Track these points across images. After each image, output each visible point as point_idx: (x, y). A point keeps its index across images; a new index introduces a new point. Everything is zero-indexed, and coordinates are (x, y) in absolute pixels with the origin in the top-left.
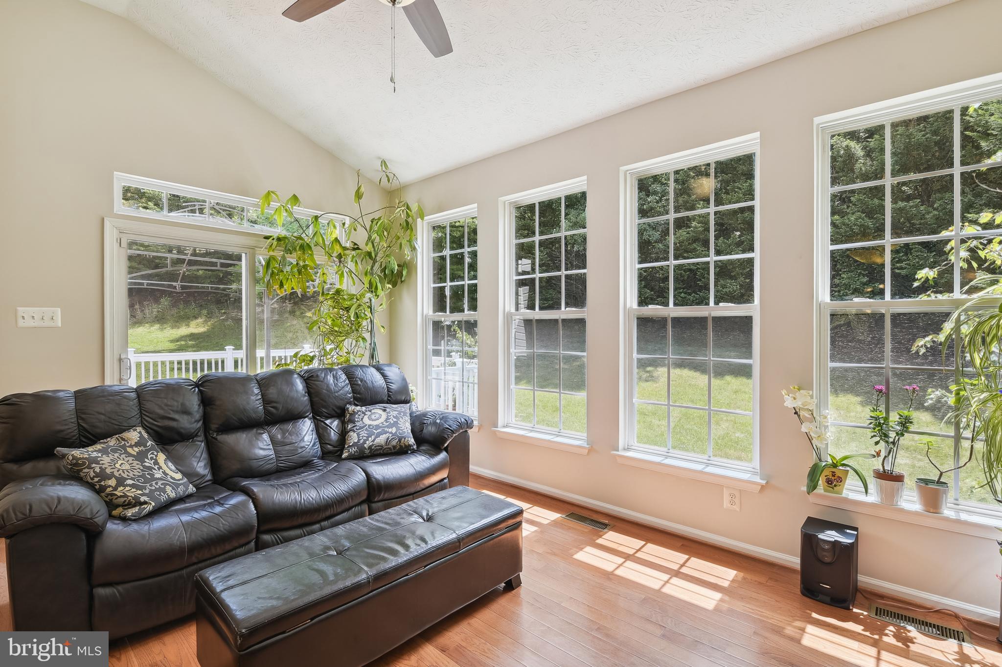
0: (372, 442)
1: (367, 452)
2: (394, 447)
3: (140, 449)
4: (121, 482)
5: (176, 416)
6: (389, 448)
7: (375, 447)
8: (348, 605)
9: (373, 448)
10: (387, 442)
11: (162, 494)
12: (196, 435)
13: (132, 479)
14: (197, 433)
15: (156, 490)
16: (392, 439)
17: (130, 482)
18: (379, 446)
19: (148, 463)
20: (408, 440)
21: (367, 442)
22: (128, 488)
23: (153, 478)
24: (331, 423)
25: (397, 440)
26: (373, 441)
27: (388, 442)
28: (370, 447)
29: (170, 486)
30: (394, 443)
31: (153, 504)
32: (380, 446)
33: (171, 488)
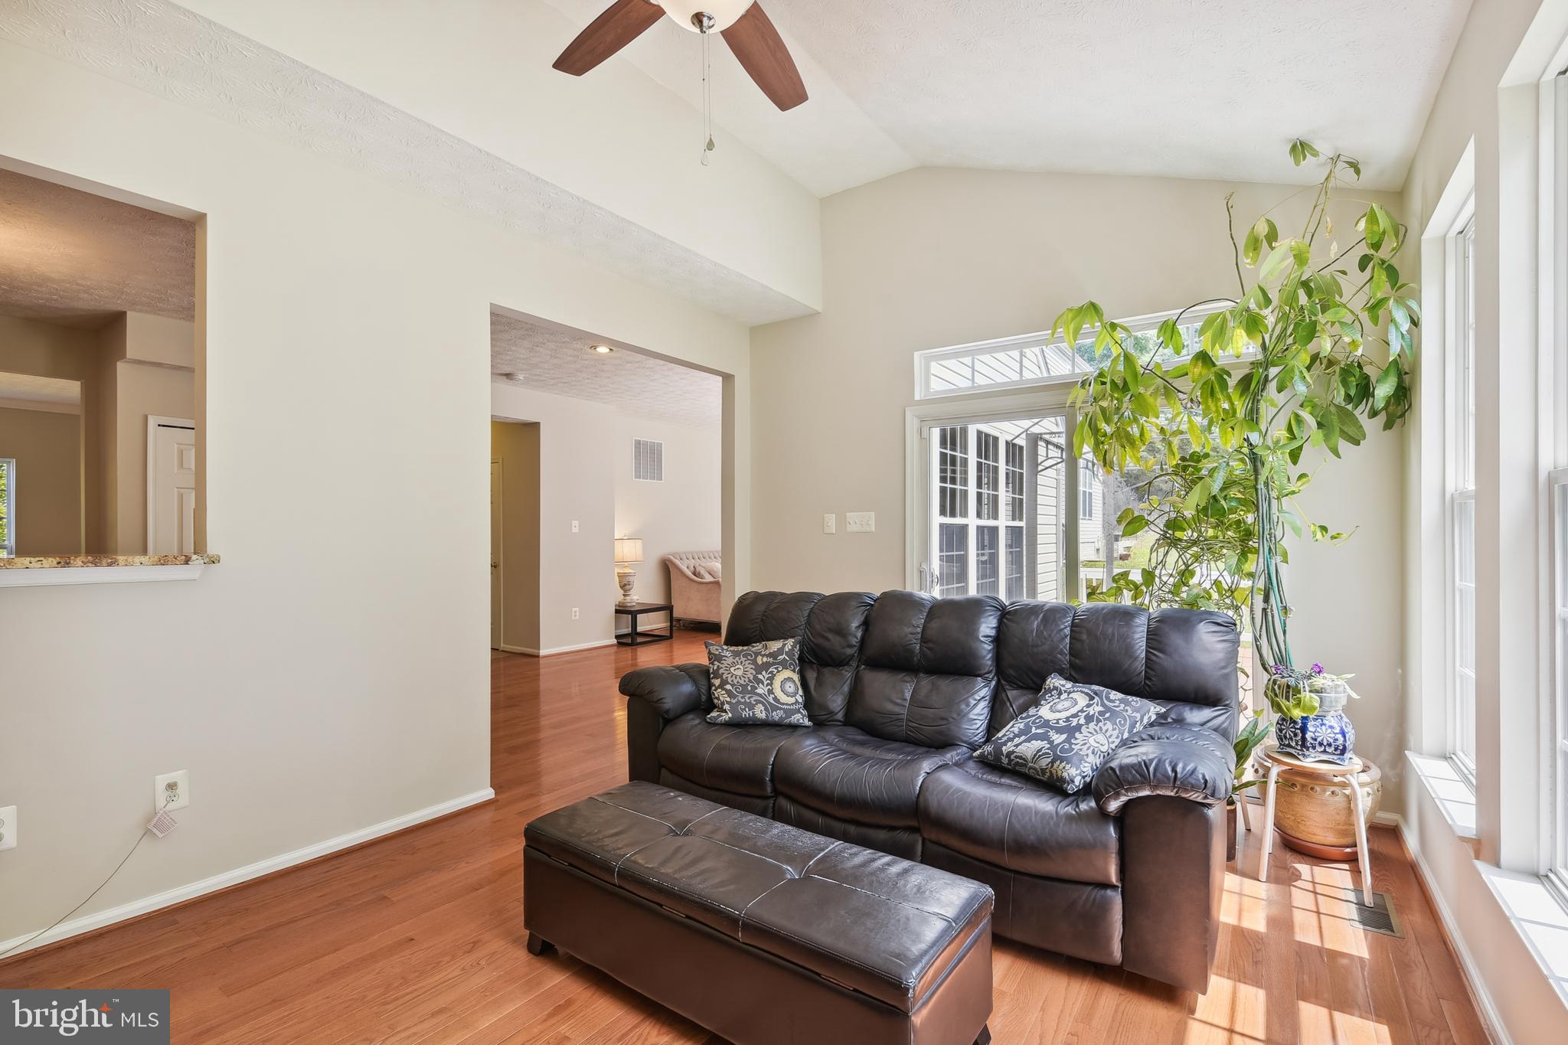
0: (1014, 746)
1: (1005, 761)
2: (1043, 771)
3: (769, 659)
4: (724, 683)
5: (830, 636)
6: (1035, 769)
7: (1016, 757)
8: (723, 936)
9: (1012, 757)
10: (1035, 755)
11: (747, 709)
12: (847, 664)
13: (732, 686)
14: (849, 661)
15: (745, 703)
16: (1044, 754)
17: (728, 687)
18: (1020, 758)
19: (763, 676)
20: (1064, 768)
21: (1009, 744)
22: (724, 692)
23: (753, 692)
24: (1015, 699)
25: (1049, 760)
26: (1017, 746)
27: (1038, 755)
28: (1009, 754)
29: (764, 705)
30: (1044, 762)
31: (730, 715)
32: (1024, 759)
33: (763, 708)
